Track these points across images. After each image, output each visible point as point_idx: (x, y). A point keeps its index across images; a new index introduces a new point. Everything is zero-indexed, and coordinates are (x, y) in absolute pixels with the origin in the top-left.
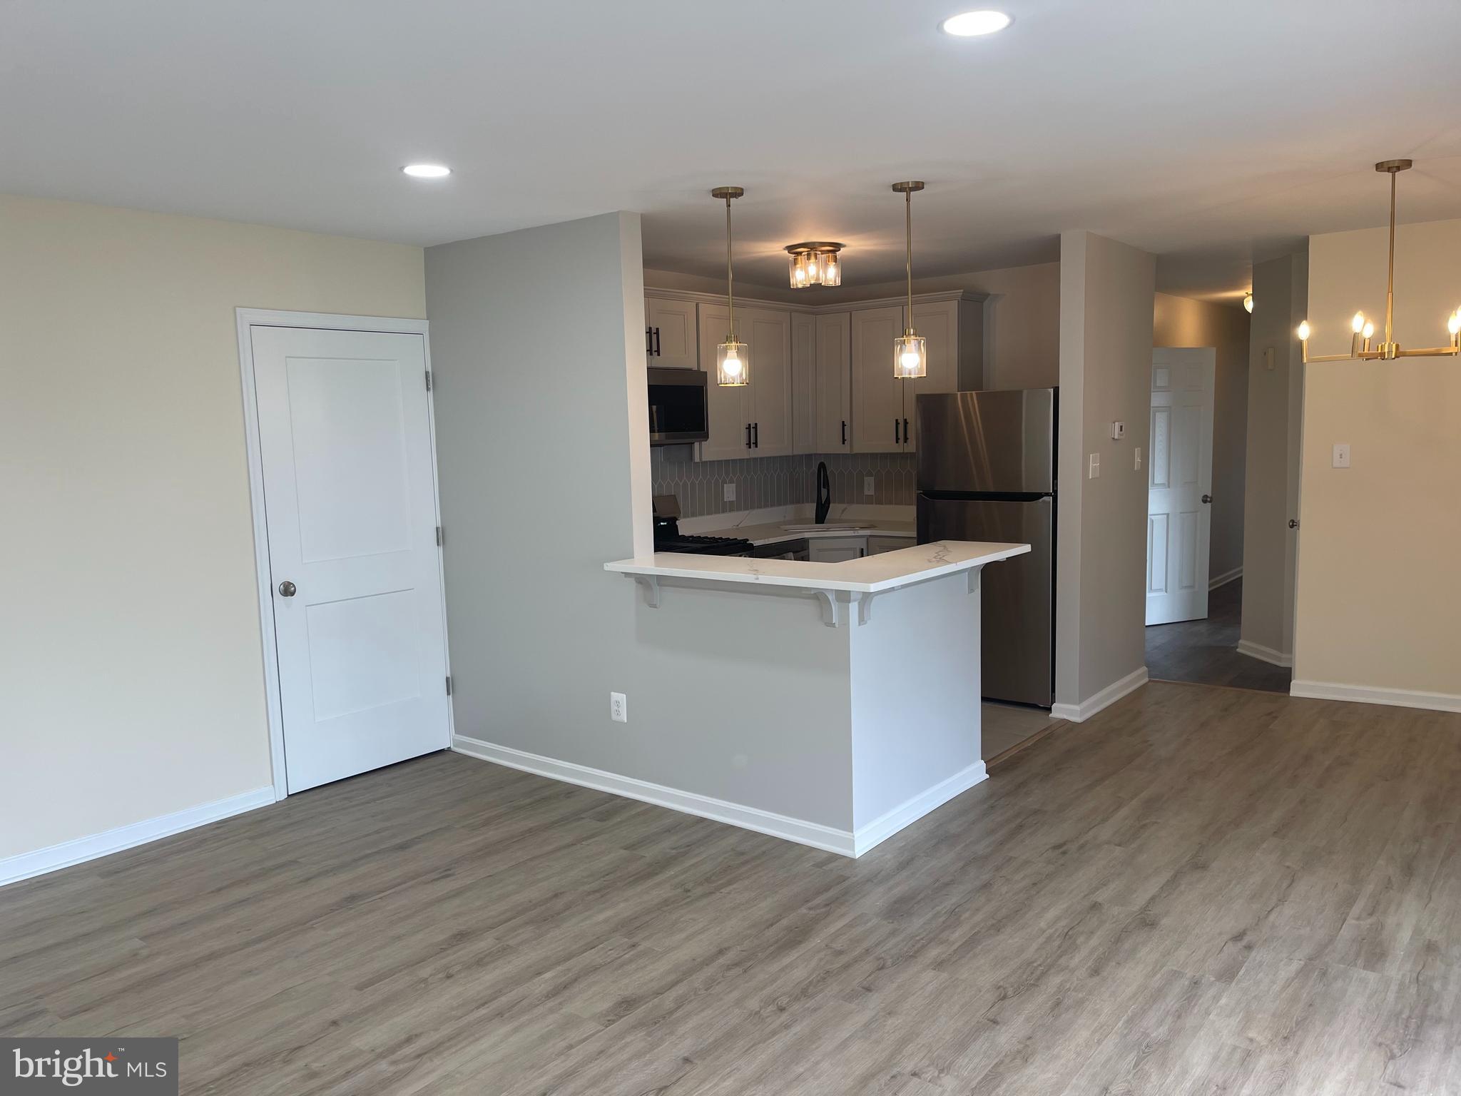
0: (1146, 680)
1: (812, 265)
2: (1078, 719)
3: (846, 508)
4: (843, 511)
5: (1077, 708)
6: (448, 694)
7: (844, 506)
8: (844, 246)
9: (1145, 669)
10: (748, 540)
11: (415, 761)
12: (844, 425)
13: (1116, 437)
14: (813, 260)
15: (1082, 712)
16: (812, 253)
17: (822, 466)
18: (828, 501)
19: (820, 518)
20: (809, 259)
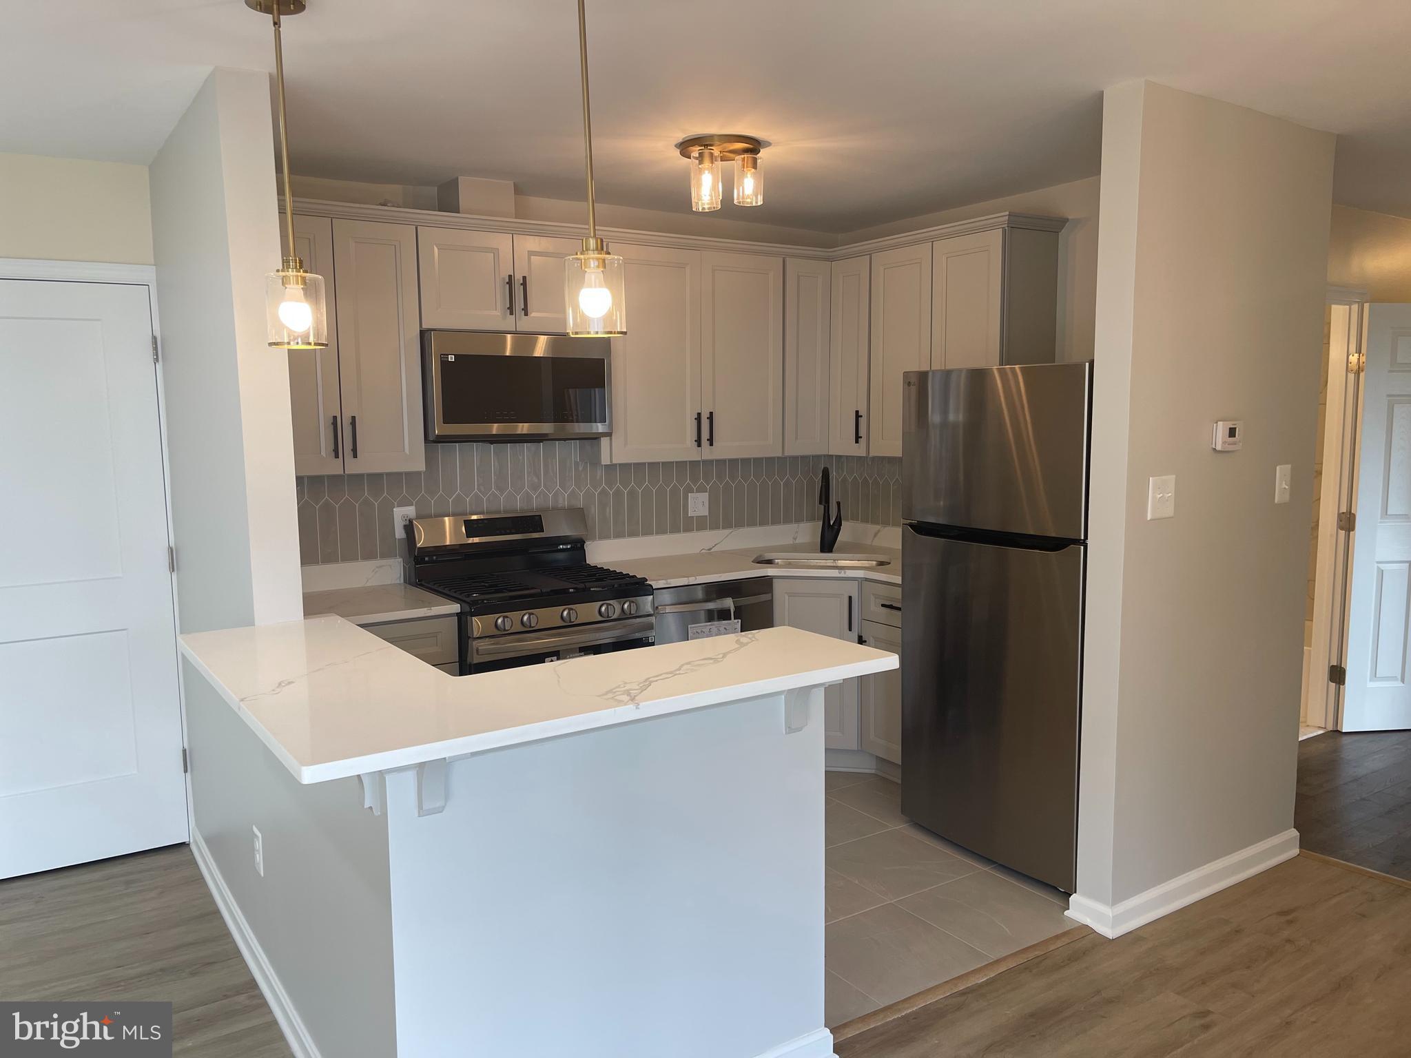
0: (1296, 851)
1: (706, 172)
2: (1110, 932)
3: (879, 531)
4: (875, 535)
5: (1108, 911)
6: (186, 771)
7: (878, 527)
8: (768, 144)
9: (1294, 833)
10: (647, 580)
11: (121, 861)
12: (858, 416)
13: (1219, 448)
14: (707, 164)
15: (1117, 920)
16: (706, 151)
17: (826, 474)
18: (839, 522)
19: (828, 543)
20: (701, 162)
